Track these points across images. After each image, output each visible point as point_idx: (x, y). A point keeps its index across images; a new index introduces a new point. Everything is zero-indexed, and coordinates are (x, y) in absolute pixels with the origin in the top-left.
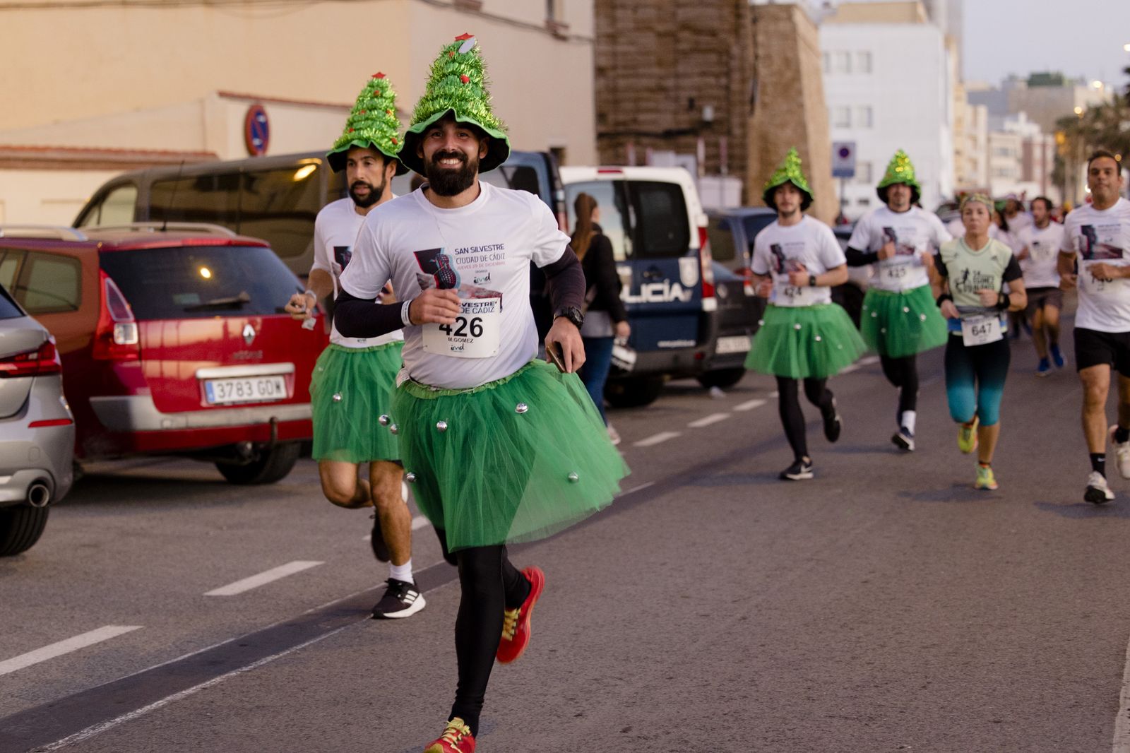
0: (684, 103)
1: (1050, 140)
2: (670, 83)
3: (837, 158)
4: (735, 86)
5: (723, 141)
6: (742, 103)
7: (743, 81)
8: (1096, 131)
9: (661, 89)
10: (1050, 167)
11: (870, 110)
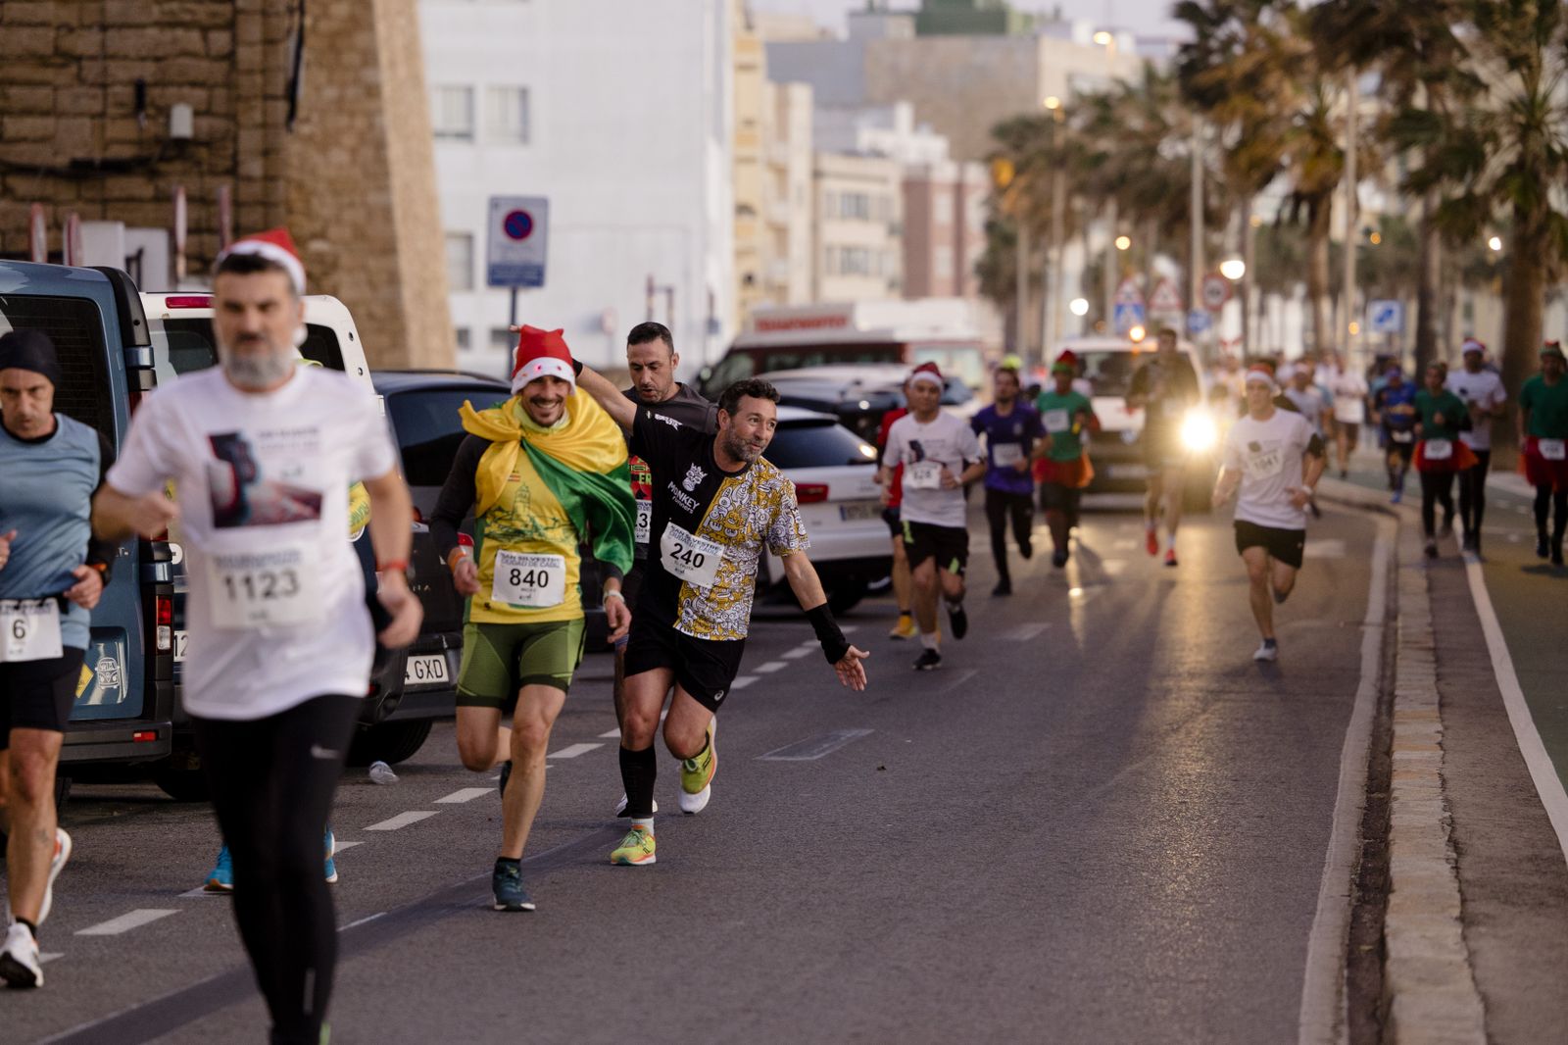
0: (126, 93)
1: (977, 176)
2: (86, 43)
3: (501, 237)
4: (248, 55)
5: (224, 190)
6: (267, 97)
7: (269, 42)
8: (1100, 158)
9: (67, 58)
10: (977, 248)
11: (524, 93)
